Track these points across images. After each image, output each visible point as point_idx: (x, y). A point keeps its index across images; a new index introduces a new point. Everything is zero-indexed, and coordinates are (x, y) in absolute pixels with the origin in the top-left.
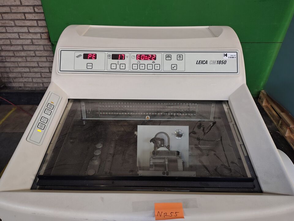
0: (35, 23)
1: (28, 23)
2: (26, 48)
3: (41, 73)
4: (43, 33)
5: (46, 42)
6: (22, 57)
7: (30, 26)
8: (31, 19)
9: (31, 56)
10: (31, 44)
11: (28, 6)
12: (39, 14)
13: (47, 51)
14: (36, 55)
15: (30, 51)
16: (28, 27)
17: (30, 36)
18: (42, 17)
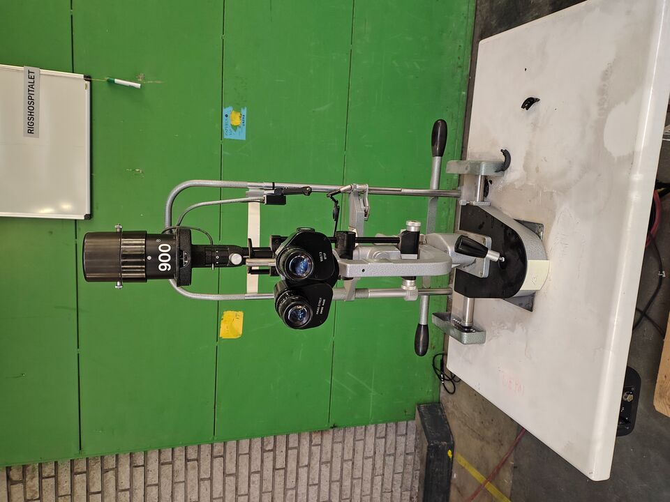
1: (292, 465)
2: (336, 476)
4: (311, 441)
5: (328, 438)
6: (352, 486)
7: (298, 462)
10: (329, 464)
11: (262, 461)
12: (277, 443)
13: (344, 437)
14: (351, 460)
15: (342, 470)
18: (281, 439)
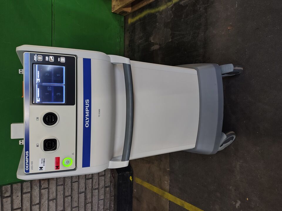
0: (26, 197)
3: (92, 189)
8: (20, 202)
9: (71, 201)
14: (70, 196)
16: (31, 205)
17: (44, 202)
